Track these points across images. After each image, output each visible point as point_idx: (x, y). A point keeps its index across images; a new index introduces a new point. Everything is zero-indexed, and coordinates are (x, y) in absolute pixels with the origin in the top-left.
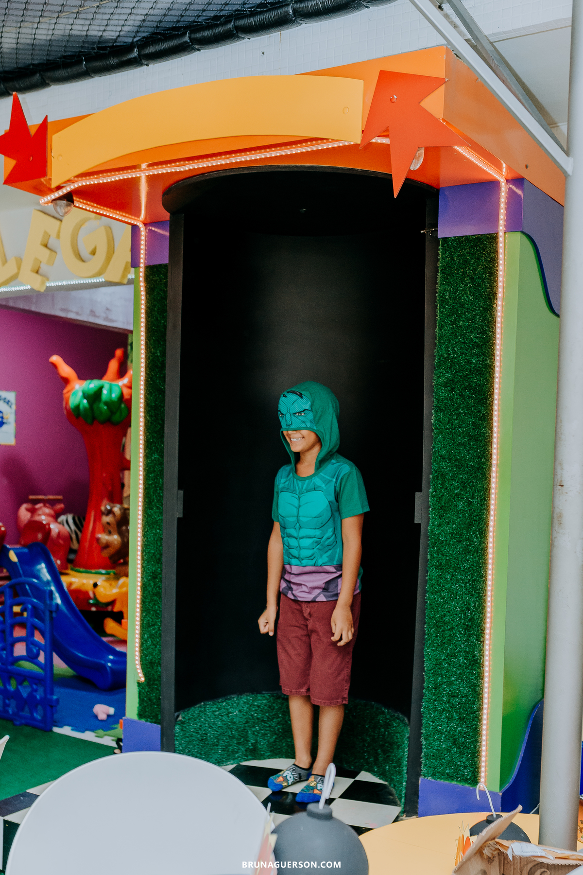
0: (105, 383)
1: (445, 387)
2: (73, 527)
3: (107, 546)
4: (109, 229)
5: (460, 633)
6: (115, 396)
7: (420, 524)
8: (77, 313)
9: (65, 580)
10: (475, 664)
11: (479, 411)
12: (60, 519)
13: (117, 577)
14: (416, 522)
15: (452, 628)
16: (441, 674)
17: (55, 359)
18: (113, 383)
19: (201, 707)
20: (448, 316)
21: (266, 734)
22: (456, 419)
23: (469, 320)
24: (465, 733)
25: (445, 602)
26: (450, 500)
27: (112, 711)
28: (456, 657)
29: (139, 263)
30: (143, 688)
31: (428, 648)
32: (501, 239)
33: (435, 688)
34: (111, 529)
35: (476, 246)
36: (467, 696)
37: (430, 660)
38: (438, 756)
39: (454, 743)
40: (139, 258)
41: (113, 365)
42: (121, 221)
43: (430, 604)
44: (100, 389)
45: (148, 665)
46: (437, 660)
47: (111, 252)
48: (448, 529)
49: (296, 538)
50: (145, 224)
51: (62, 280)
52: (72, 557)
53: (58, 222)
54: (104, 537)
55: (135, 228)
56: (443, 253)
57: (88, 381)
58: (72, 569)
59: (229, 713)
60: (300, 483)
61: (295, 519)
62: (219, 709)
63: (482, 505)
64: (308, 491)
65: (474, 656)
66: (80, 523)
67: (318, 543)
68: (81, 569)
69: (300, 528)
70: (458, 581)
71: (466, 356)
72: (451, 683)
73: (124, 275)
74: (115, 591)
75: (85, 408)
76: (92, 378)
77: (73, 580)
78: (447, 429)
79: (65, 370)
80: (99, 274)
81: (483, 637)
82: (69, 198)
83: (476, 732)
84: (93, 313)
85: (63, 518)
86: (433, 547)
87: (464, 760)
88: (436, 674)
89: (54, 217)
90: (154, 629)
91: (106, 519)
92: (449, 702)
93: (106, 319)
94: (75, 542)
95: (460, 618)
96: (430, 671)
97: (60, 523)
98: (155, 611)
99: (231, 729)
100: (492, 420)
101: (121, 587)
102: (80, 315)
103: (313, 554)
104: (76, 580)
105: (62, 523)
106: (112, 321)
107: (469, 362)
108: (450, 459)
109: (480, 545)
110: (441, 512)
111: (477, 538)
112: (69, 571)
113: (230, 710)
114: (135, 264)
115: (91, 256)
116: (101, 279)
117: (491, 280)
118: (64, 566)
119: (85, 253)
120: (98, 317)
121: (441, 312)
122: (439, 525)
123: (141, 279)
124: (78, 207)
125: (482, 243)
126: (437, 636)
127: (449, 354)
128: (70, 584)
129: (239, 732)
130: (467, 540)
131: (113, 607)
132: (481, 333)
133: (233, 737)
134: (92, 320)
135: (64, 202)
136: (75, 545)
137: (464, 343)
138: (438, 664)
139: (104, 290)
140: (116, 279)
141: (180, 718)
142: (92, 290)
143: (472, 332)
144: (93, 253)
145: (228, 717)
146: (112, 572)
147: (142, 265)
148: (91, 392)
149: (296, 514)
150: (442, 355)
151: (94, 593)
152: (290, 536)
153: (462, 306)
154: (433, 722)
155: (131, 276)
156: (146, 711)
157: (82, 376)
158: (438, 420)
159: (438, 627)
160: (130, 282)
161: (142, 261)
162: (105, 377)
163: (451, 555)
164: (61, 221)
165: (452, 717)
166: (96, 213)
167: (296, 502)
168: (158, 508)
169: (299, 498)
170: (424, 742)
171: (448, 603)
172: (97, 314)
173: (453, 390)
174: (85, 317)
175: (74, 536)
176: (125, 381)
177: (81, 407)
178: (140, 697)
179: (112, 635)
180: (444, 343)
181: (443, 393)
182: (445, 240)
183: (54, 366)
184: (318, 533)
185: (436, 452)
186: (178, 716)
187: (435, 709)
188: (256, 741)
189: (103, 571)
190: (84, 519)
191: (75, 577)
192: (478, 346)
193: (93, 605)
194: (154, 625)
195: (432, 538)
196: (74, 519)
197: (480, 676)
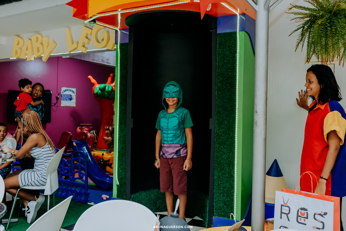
0: (107, 85)
1: (220, 83)
2: (95, 135)
3: (107, 141)
4: (108, 32)
5: (226, 166)
6: (110, 89)
7: (211, 129)
8: (97, 61)
9: (92, 153)
10: (232, 177)
11: (232, 91)
12: (91, 132)
13: (110, 152)
14: (210, 128)
15: (224, 165)
16: (220, 180)
17: (90, 77)
18: (109, 85)
19: (140, 193)
20: (221, 59)
21: (163, 203)
22: (224, 94)
23: (228, 60)
24: (229, 201)
25: (221, 156)
26: (222, 121)
27: (108, 197)
28: (225, 174)
29: (118, 42)
30: (118, 187)
31: (216, 171)
32: (238, 33)
33: (218, 185)
34: (108, 135)
35: (230, 36)
36: (229, 188)
37: (216, 175)
38: (219, 209)
39: (225, 204)
40: (118, 41)
41: (110, 79)
42: (112, 29)
43: (216, 156)
44: (105, 87)
45: (120, 179)
46: (219, 175)
47: (109, 39)
48: (222, 131)
49: (167, 134)
50: (120, 30)
51: (92, 49)
52: (95, 145)
53: (91, 30)
54: (106, 138)
55: (116, 31)
56: (219, 38)
57: (101, 85)
58: (95, 149)
59: (150, 195)
60: (168, 115)
61: (166, 127)
62: (147, 194)
63: (233, 122)
64: (171, 118)
65: (231, 174)
66: (98, 133)
67: (174, 136)
68: (98, 149)
69: (168, 130)
70: (225, 148)
71: (227, 72)
72: (224, 183)
73: (113, 47)
74: (110, 156)
75: (99, 93)
76: (102, 83)
77: (95, 153)
78: (221, 97)
79: (93, 81)
80: (105, 47)
81: (234, 167)
82: (94, 21)
83: (232, 200)
84: (102, 61)
85: (92, 132)
86: (217, 137)
87: (228, 210)
88: (219, 180)
89: (89, 28)
90: (122, 167)
91: (107, 132)
92: (223, 190)
93: (107, 63)
94: (96, 140)
95: (226, 161)
96: (216, 179)
97: (91, 133)
98: (123, 160)
99: (151, 201)
100: (236, 93)
101: (112, 155)
102: (98, 61)
103: (173, 140)
104: (97, 153)
105: (92, 133)
106: (109, 63)
107: (228, 74)
108: (222, 107)
109: (233, 136)
110: (219, 125)
111: (232, 134)
112: (94, 150)
113: (150, 194)
114: (116, 43)
115: (102, 41)
116: (105, 49)
117: (235, 47)
118: (92, 148)
119: (100, 40)
120: (104, 62)
121: (218, 58)
122: (219, 130)
123: (119, 48)
124: (97, 24)
125: (232, 35)
126: (218, 167)
127: (221, 72)
128: (94, 154)
129: (154, 202)
130: (228, 134)
131: (109, 162)
132: (232, 64)
133: (151, 204)
134: (102, 63)
135: (93, 22)
136: (96, 141)
137: (226, 68)
138: (219, 177)
139: (106, 53)
140: (110, 49)
141: (132, 196)
142: (102, 53)
143: (229, 64)
144: (103, 40)
145: (150, 197)
146: (109, 150)
147: (119, 43)
148: (102, 88)
149: (167, 126)
150: (219, 72)
151: (102, 157)
152: (164, 133)
153: (225, 56)
154: (218, 197)
155: (115, 48)
156: (119, 195)
157: (99, 83)
158: (218, 94)
159: (219, 164)
160: (115, 50)
161: (119, 42)
162: (107, 83)
163: (223, 139)
164: (92, 29)
165: (224, 195)
166: (103, 26)
167: (167, 121)
168: (124, 125)
169: (168, 120)
170: (215, 204)
171: (222, 156)
172: (104, 61)
173: (223, 84)
174: (100, 62)
175: (96, 138)
176: (114, 84)
177: (98, 93)
178: (117, 190)
179: (108, 172)
180: (219, 68)
181: (219, 85)
182: (219, 34)
183: (89, 79)
184: (175, 132)
185: (217, 105)
186: (131, 196)
187: (218, 193)
188: (160, 205)
189: (106, 150)
190: (99, 132)
191: (96, 152)
192: (231, 69)
193: (102, 161)
194: (122, 165)
195: (216, 134)
196: (96, 132)
197: (233, 181)
